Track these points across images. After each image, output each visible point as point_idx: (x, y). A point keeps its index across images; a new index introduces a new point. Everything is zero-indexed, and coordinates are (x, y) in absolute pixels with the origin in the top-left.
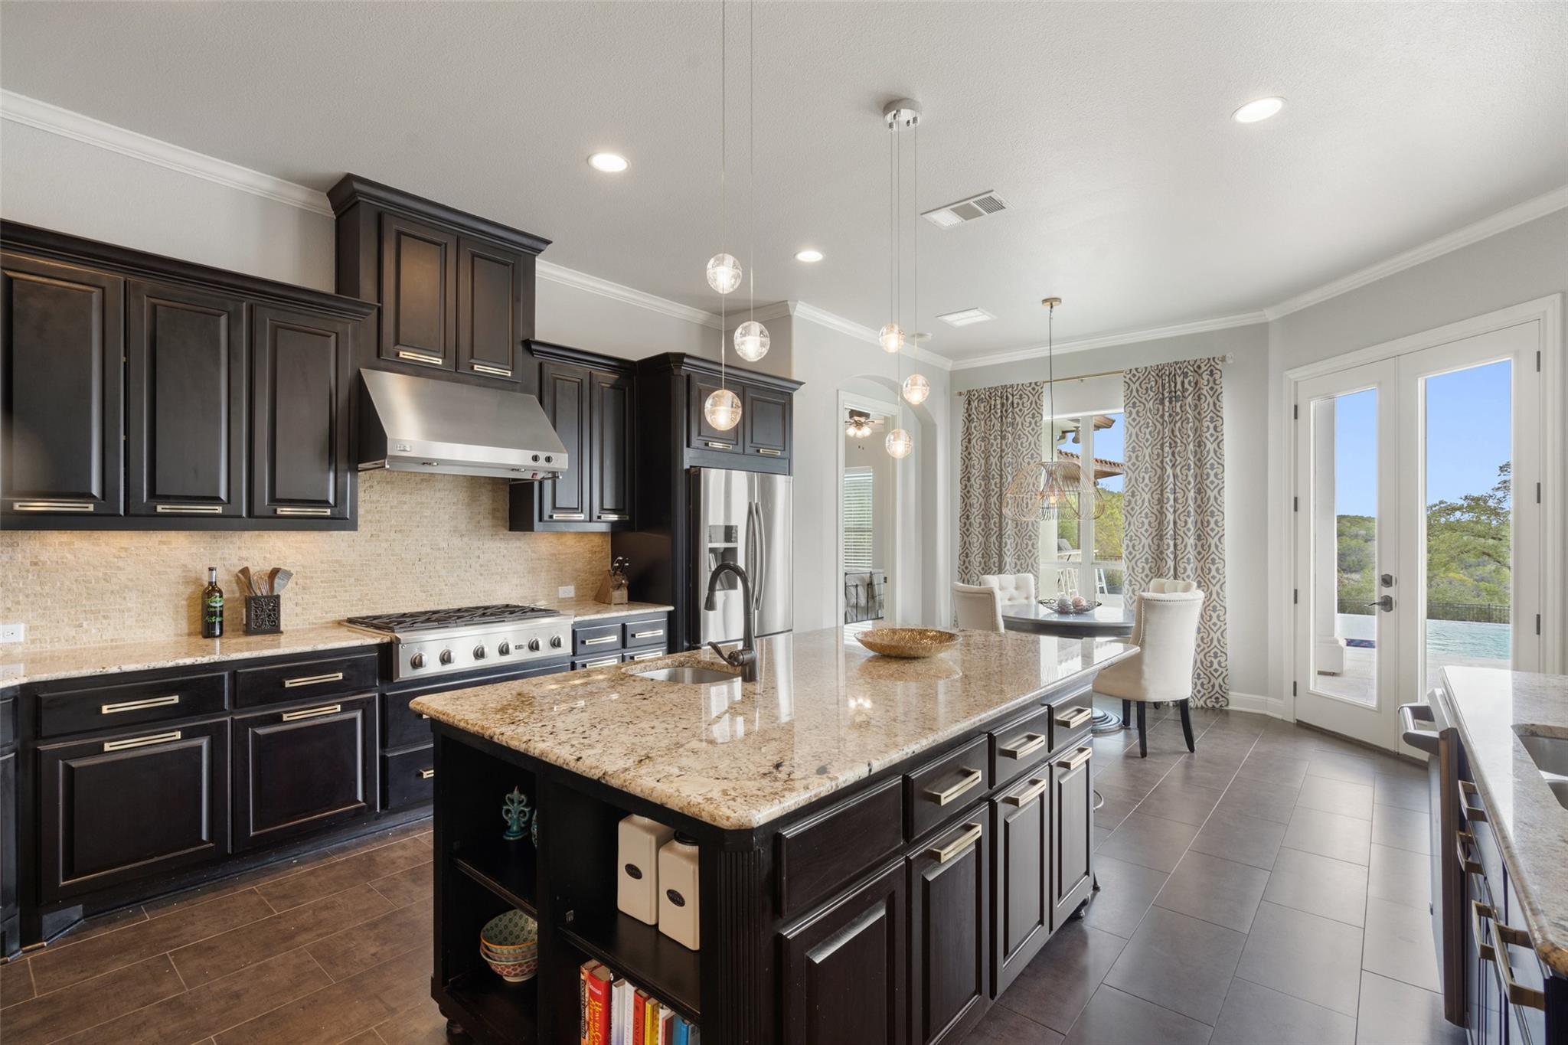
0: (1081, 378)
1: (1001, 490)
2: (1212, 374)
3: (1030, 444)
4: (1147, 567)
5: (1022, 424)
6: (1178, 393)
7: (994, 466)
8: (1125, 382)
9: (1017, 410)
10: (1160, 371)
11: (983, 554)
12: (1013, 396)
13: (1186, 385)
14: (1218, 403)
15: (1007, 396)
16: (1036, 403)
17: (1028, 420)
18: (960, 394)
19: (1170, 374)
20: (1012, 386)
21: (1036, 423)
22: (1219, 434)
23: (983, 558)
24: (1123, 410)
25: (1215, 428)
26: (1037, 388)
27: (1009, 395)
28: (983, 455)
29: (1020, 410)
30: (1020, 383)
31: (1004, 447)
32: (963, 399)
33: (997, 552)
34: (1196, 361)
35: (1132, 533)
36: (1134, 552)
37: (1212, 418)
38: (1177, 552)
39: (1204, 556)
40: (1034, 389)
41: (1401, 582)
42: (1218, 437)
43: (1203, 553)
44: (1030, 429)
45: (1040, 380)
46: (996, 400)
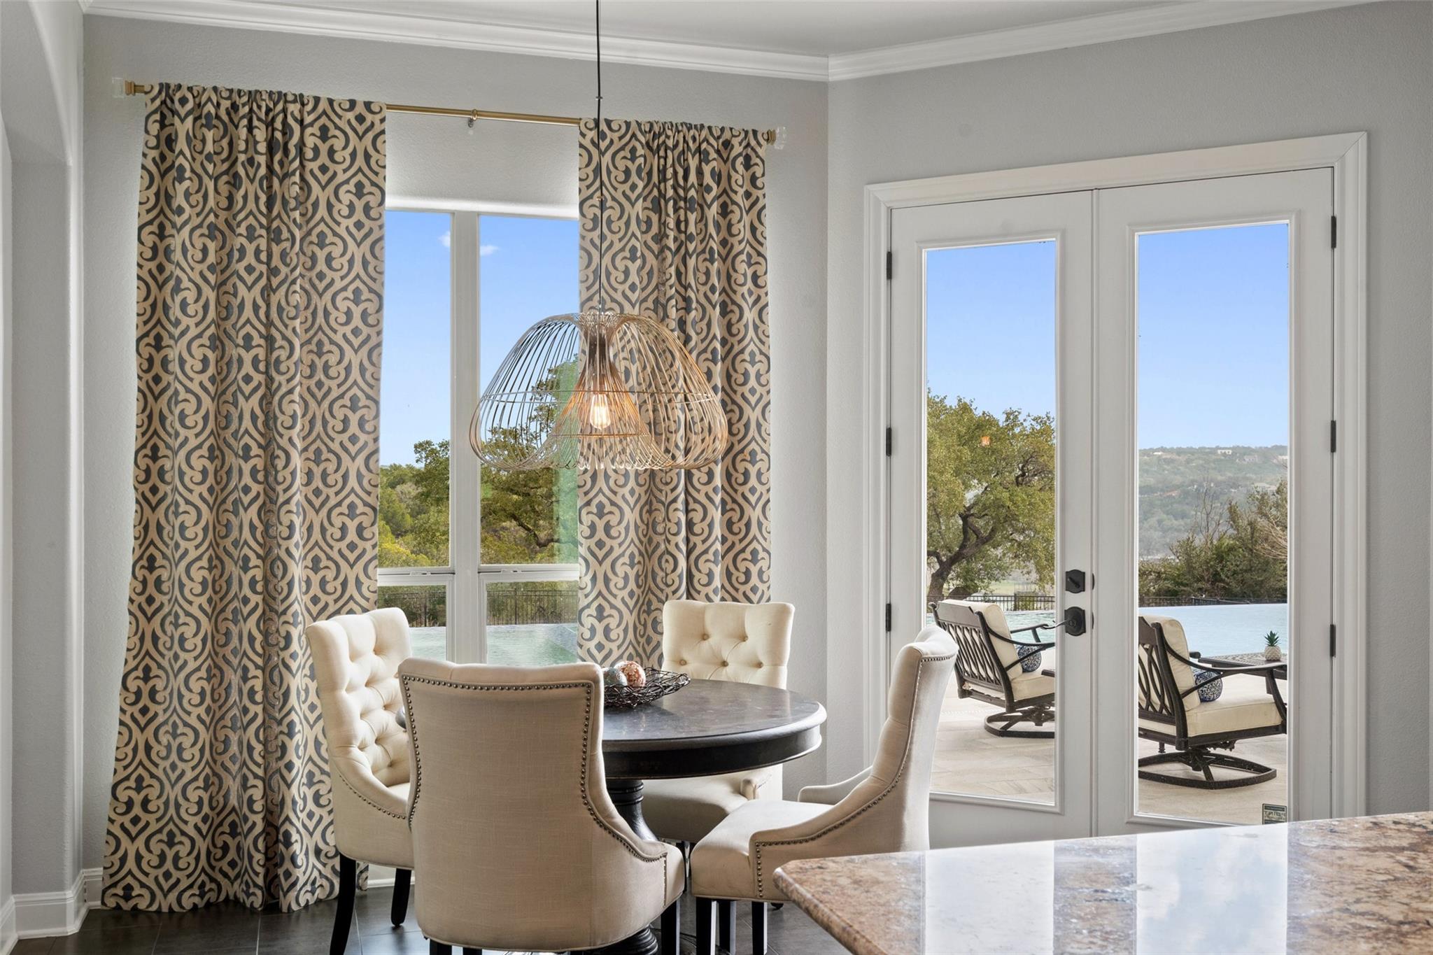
0: (472, 116)
1: (270, 379)
2: (748, 165)
3: (351, 262)
4: (632, 574)
5: (330, 207)
6: (692, 193)
7: (248, 312)
8: (581, 146)
9: (314, 166)
10: (656, 138)
11: (210, 560)
12: (301, 122)
13: (708, 179)
14: (760, 228)
15: (284, 122)
16: (367, 157)
17: (346, 198)
18: (134, 89)
19: (676, 146)
20: (300, 99)
21: (367, 208)
22: (762, 292)
23: (210, 569)
24: (574, 212)
25: (755, 277)
26: (369, 117)
27: (290, 120)
28: (212, 278)
29: (324, 169)
30: (324, 95)
31: (276, 261)
32: (144, 105)
33: (261, 552)
34: (722, 130)
35: (601, 498)
36: (609, 542)
37: (749, 256)
38: (693, 539)
39: (733, 544)
40: (361, 119)
41: (1100, 582)
42: (759, 298)
43: (731, 538)
44: (350, 223)
45: (379, 98)
46: (250, 128)
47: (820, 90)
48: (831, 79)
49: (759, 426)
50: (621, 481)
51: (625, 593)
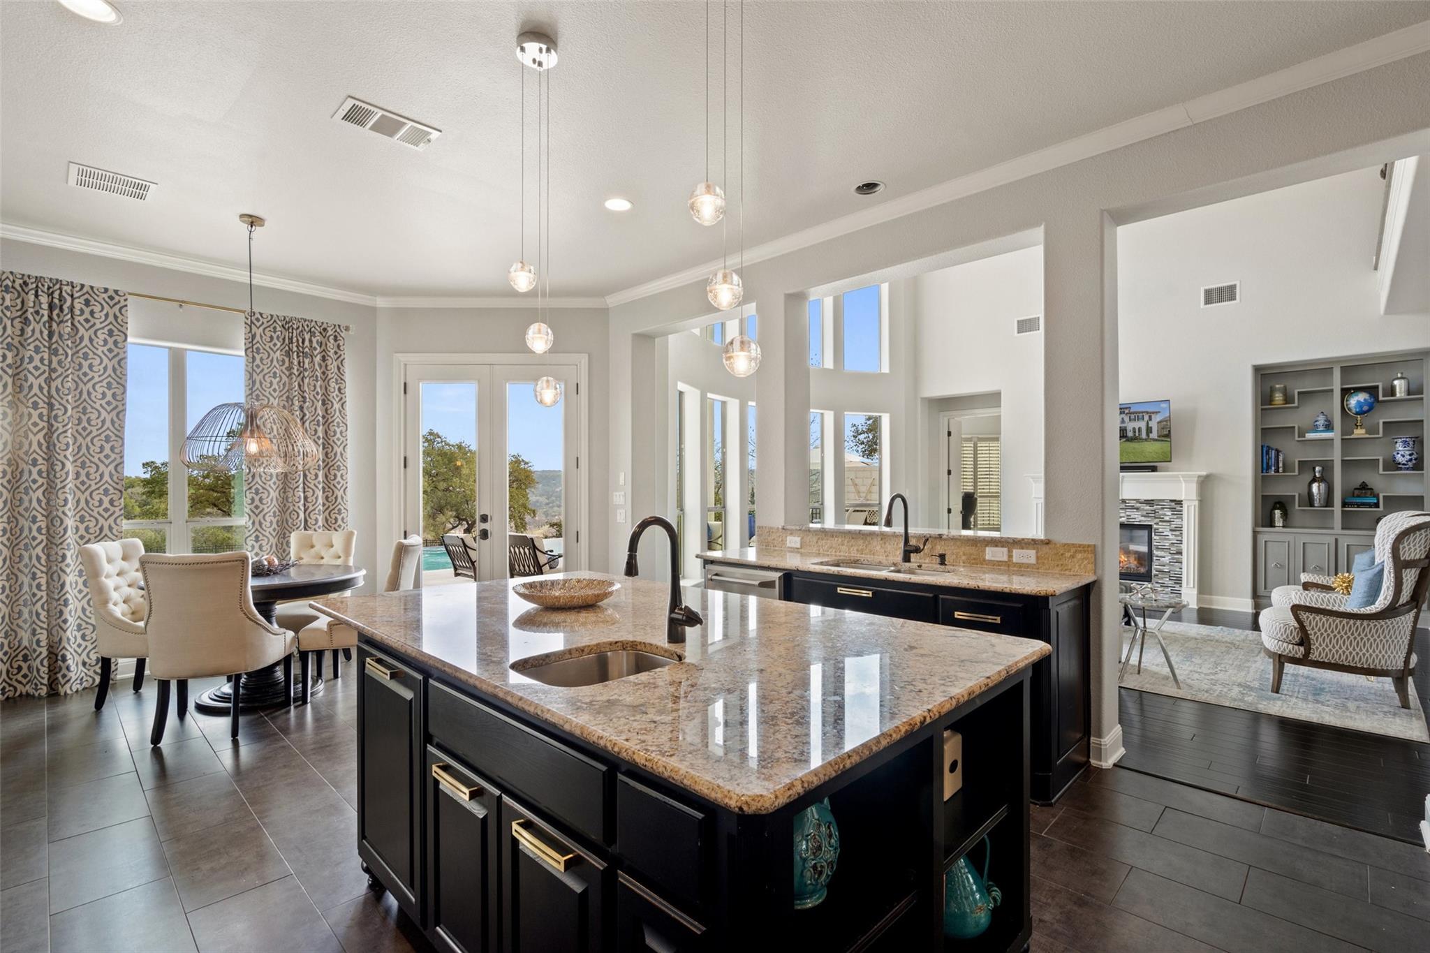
0: (181, 303)
1: (51, 425)
2: (336, 339)
3: (105, 368)
4: (275, 521)
5: (91, 340)
6: (307, 350)
7: (35, 390)
8: (246, 323)
9: (80, 318)
10: (287, 324)
11: (9, 518)
12: (72, 296)
13: (315, 344)
14: (342, 368)
15: (60, 295)
16: (116, 317)
17: (102, 336)
19: (298, 328)
20: (71, 284)
21: (116, 342)
22: (343, 396)
23: (9, 523)
24: (243, 353)
25: (340, 389)
26: (117, 298)
27: (64, 294)
28: (10, 371)
29: (87, 320)
30: (87, 283)
31: (55, 365)
33: (44, 513)
34: (322, 323)
35: (257, 486)
36: (261, 506)
37: (336, 380)
38: (307, 504)
39: (329, 507)
40: (111, 298)
41: (495, 519)
42: (342, 398)
43: (327, 504)
44: (105, 349)
45: (122, 288)
46: (37, 296)
47: (373, 310)
48: (377, 306)
49: (342, 454)
50: (269, 478)
51: (271, 529)
